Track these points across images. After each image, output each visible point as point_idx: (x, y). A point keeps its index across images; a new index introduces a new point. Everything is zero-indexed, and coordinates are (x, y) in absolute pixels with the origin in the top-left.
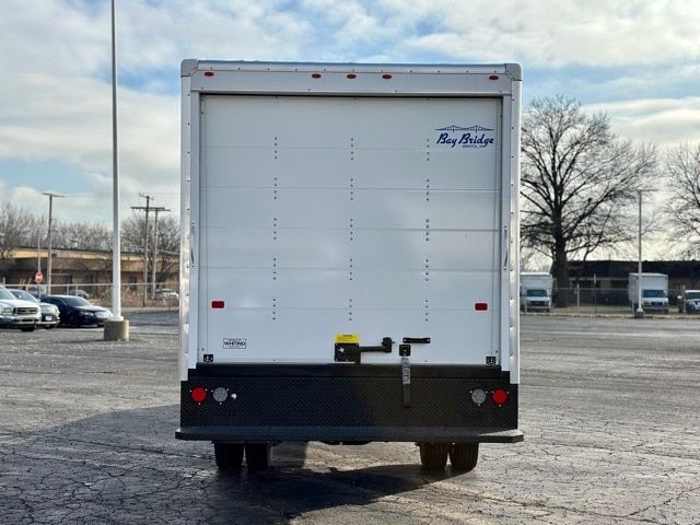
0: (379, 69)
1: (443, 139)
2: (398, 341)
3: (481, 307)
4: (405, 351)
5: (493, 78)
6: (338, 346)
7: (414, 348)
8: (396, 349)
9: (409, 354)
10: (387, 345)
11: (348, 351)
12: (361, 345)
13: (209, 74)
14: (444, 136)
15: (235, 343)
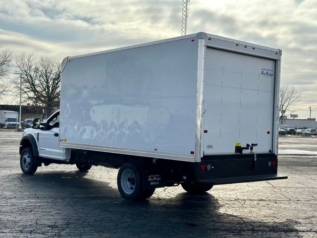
1: (262, 73)
2: (250, 145)
3: (268, 133)
4: (252, 149)
5: (276, 53)
6: (236, 147)
7: (254, 147)
8: (250, 148)
10: (247, 147)
11: (239, 149)
12: (242, 147)
13: (209, 39)
14: (262, 72)
15: (210, 147)
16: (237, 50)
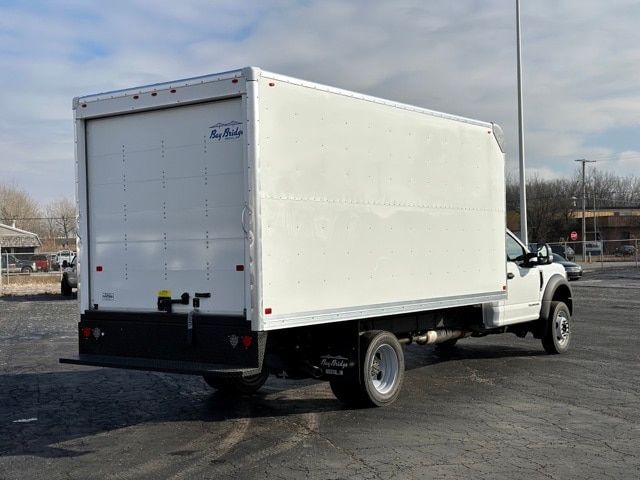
0: (168, 86)
1: (214, 134)
2: (192, 296)
4: (196, 303)
5: (235, 81)
6: (160, 299)
7: (202, 301)
8: (191, 302)
9: (198, 306)
10: (185, 299)
11: (165, 302)
12: (173, 298)
13: (85, 106)
14: (213, 132)
15: (108, 296)
16: (136, 108)
